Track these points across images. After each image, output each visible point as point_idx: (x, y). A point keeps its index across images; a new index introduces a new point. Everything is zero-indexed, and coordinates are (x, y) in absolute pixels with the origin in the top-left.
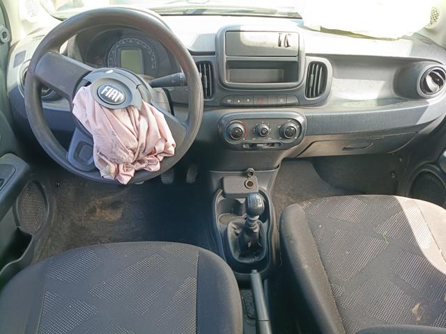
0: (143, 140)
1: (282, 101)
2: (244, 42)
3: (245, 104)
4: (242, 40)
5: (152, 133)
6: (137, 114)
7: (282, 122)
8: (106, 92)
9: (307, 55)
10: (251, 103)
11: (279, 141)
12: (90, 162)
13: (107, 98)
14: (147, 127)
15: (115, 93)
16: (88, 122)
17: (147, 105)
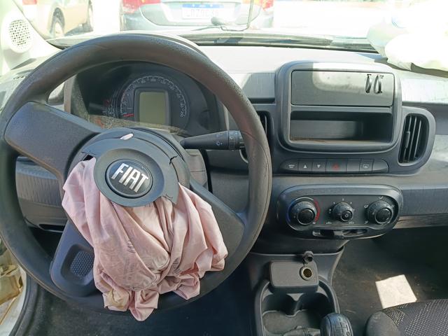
0: (178, 254)
1: (366, 168)
2: (317, 86)
3: (314, 170)
4: (314, 82)
5: (193, 241)
6: (170, 209)
7: (371, 200)
8: (120, 176)
9: (405, 104)
10: (323, 170)
11: (364, 227)
12: (87, 281)
13: (121, 186)
14: (186, 231)
15: (135, 176)
16: (85, 226)
17: (186, 192)
